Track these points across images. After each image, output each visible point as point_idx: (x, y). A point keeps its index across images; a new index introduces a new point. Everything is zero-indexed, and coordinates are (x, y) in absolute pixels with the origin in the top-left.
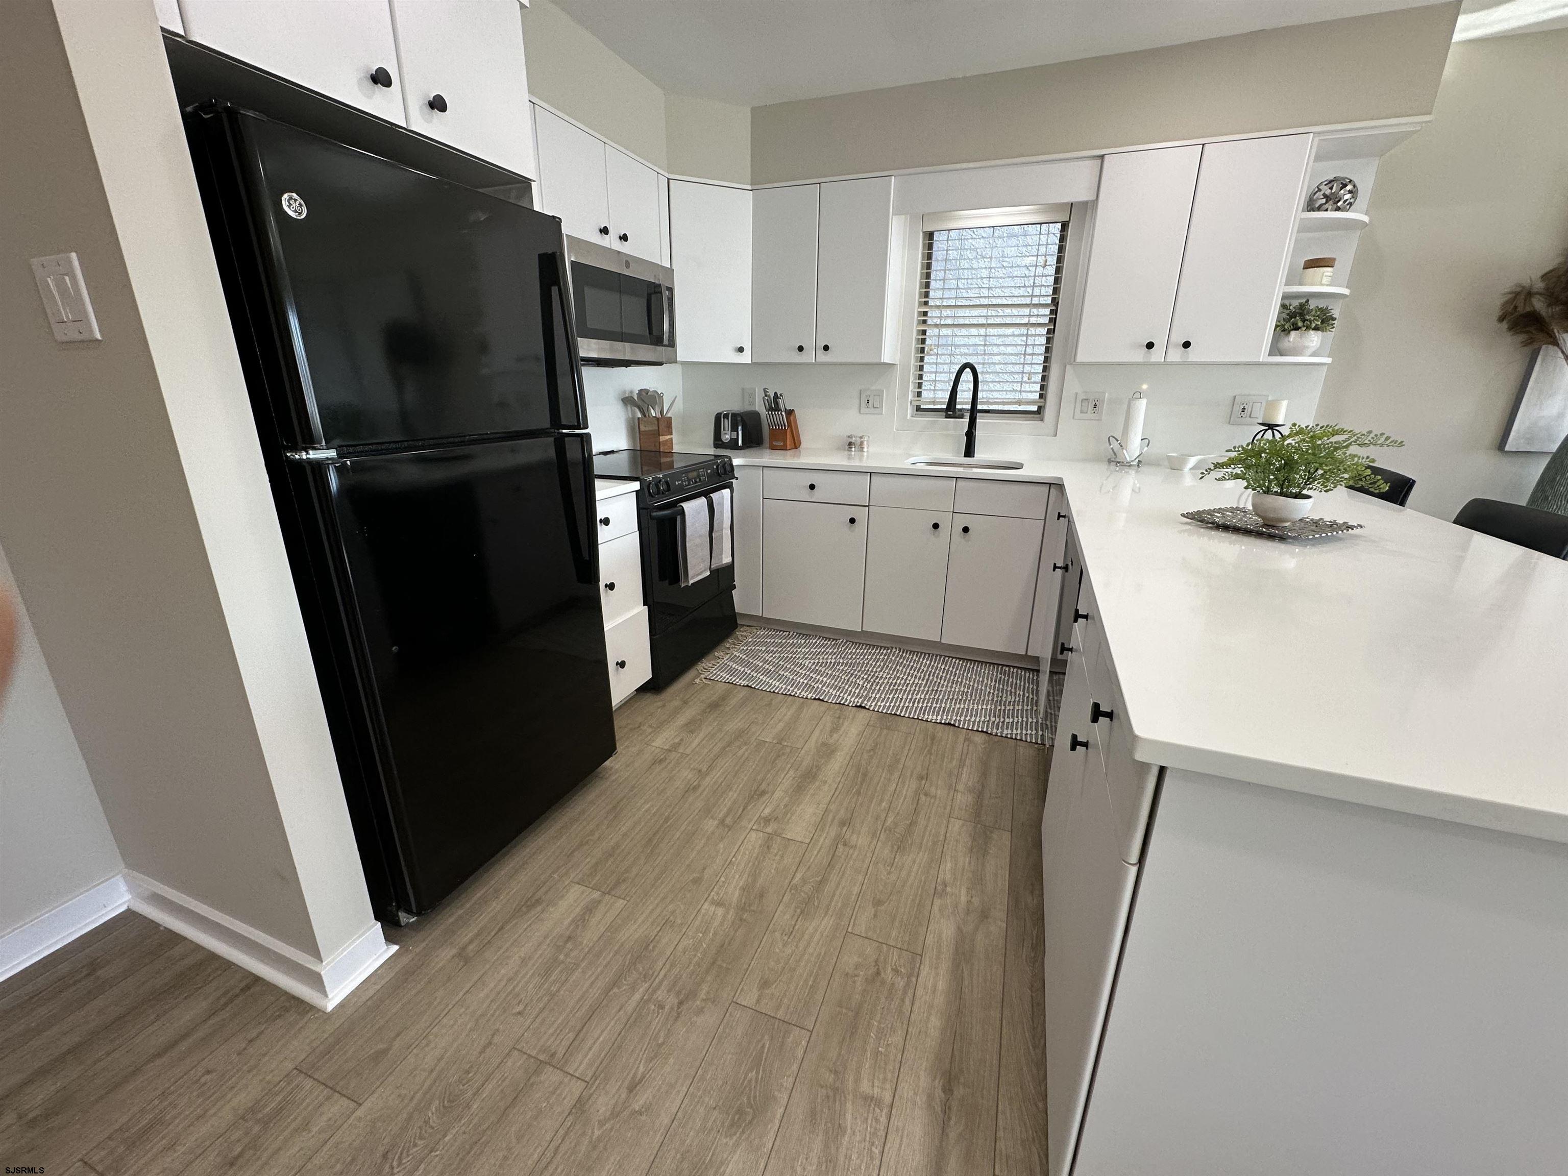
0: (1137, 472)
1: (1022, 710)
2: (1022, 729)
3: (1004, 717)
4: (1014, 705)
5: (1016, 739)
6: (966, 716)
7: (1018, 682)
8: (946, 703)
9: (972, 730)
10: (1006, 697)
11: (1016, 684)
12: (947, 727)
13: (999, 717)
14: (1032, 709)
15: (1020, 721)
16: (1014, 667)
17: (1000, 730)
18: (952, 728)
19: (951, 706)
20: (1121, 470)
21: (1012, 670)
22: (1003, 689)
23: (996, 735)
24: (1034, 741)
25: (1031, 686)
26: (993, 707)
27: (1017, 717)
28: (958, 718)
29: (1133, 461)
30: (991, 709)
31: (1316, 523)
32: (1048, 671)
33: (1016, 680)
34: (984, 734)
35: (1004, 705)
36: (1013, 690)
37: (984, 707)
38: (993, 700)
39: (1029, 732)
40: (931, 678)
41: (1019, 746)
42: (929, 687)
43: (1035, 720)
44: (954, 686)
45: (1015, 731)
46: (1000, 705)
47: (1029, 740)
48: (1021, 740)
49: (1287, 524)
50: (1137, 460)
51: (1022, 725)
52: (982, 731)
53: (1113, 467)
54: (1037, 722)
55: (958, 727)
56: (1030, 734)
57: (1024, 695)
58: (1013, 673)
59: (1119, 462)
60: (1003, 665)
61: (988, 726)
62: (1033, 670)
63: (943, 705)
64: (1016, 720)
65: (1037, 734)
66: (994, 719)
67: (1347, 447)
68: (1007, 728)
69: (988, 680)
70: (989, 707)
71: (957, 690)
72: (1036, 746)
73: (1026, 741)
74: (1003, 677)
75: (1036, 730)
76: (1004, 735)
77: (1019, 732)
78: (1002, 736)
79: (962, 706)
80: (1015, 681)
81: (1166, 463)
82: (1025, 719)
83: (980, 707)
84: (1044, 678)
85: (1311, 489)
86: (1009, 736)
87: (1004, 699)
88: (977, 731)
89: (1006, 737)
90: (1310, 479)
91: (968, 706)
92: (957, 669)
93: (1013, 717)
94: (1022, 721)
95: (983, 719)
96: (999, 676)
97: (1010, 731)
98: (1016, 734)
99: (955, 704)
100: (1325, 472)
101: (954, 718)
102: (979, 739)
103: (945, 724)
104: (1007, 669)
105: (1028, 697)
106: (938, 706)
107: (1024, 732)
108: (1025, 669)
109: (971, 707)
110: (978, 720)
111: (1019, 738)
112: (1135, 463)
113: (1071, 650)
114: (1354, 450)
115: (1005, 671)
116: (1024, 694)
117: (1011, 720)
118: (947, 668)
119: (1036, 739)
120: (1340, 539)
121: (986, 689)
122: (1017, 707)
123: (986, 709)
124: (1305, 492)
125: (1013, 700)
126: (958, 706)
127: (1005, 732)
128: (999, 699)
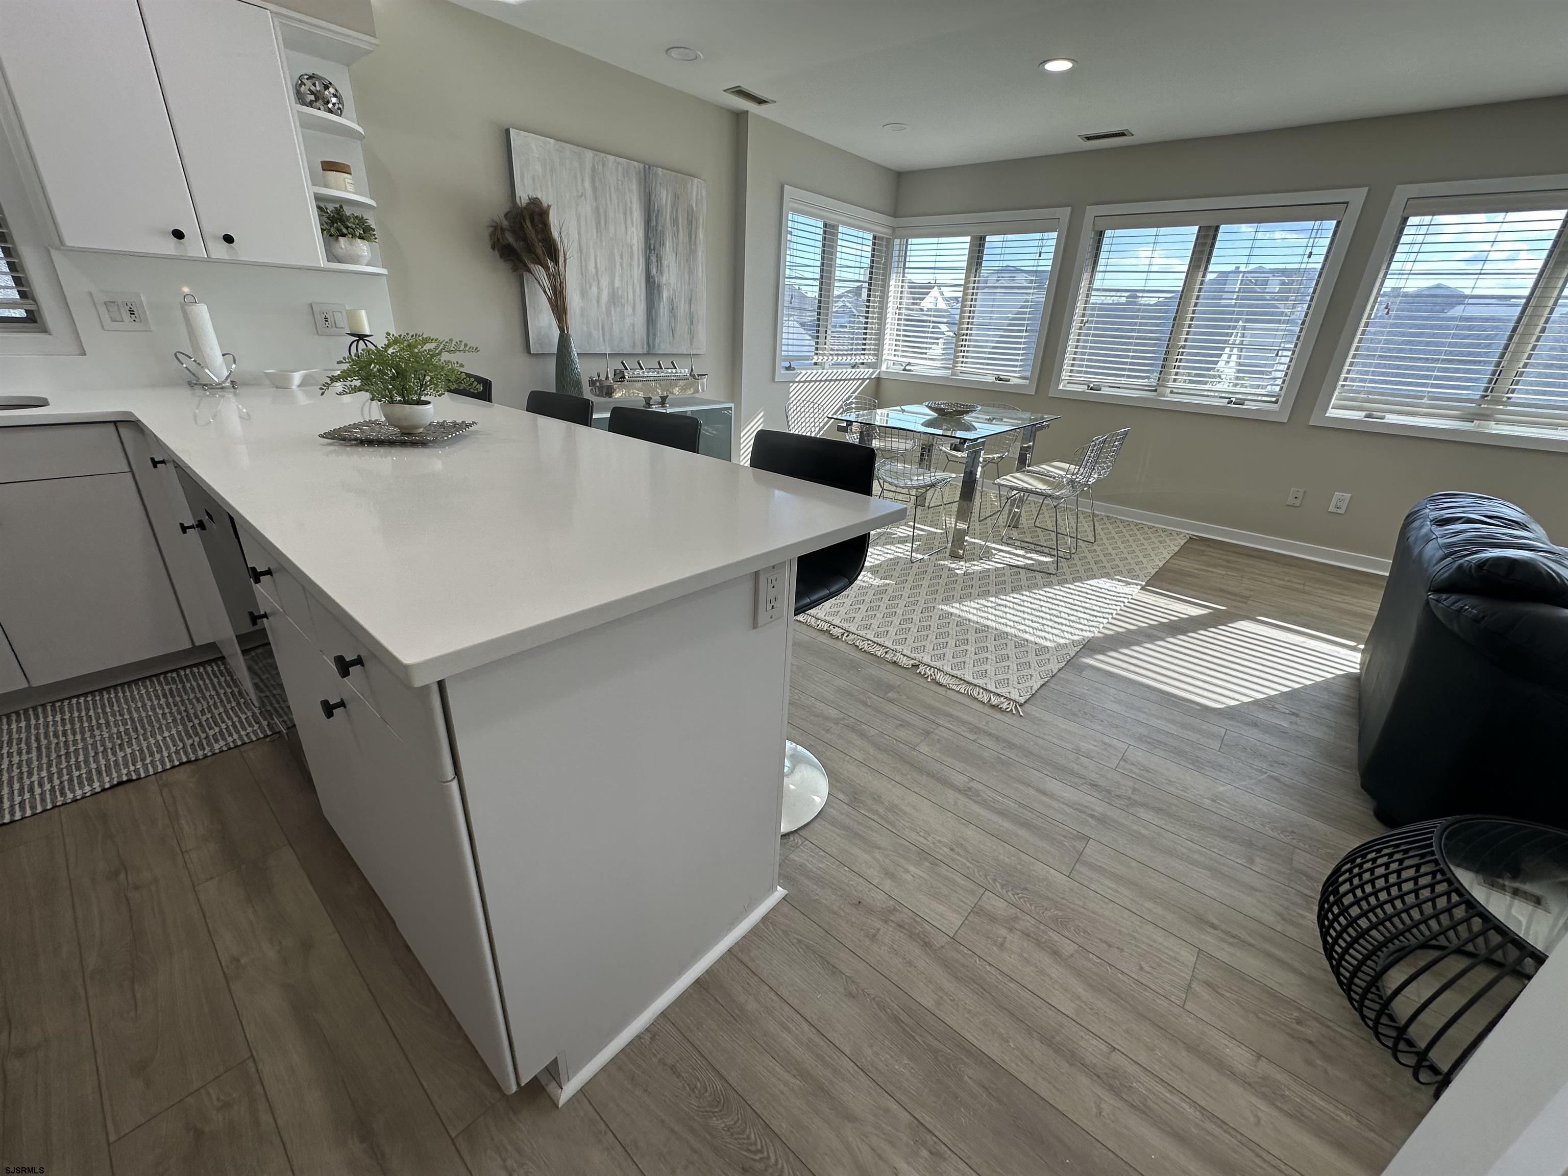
0: (235, 394)
1: (226, 711)
2: (238, 732)
3: (204, 731)
4: (210, 711)
5: (236, 746)
6: (143, 760)
7: (201, 682)
8: (96, 761)
9: (164, 770)
10: (194, 707)
11: (199, 686)
12: (120, 789)
13: (197, 734)
14: (238, 704)
15: (230, 723)
16: (184, 668)
17: (207, 749)
18: (128, 786)
19: (108, 760)
20: (214, 395)
21: (182, 673)
22: (182, 701)
23: (206, 757)
24: (261, 736)
25: (222, 679)
26: (180, 728)
27: (223, 722)
28: (132, 768)
29: (224, 382)
30: (179, 733)
31: (442, 425)
32: (239, 652)
33: (196, 680)
34: (187, 766)
35: (196, 717)
36: (199, 695)
37: (166, 734)
38: (174, 720)
39: (249, 730)
40: (44, 742)
41: (244, 751)
42: (48, 756)
43: (249, 714)
44: (97, 732)
45: (230, 739)
46: (190, 721)
47: (254, 739)
48: (244, 744)
49: (421, 430)
50: (229, 380)
51: (235, 727)
52: (182, 764)
53: (199, 391)
54: (254, 715)
55: (139, 779)
56: (252, 731)
57: (218, 694)
58: (186, 675)
59: (206, 385)
60: (165, 673)
61: (186, 753)
62: (214, 660)
63: (93, 766)
64: (223, 726)
65: (261, 727)
66: (191, 741)
67: (439, 354)
68: (217, 741)
69: (150, 699)
70: (174, 731)
71: (106, 735)
72: (268, 739)
73: (252, 741)
74: (174, 687)
75: (257, 723)
76: (217, 751)
77: (235, 736)
78: (214, 754)
79: (129, 751)
80: (194, 684)
81: (267, 382)
82: (235, 719)
83: (159, 738)
84: (239, 664)
85: (427, 394)
86: (225, 748)
87: (191, 711)
88: (173, 767)
89: (222, 751)
90: (423, 386)
91: (139, 744)
92: (88, 710)
93: (217, 724)
94: (233, 723)
95: (173, 749)
96: (166, 688)
97: (222, 743)
98: (234, 741)
99: (114, 754)
100: (432, 378)
101: (125, 771)
102: (182, 775)
103: (111, 787)
104: (174, 675)
105: (225, 693)
106: (84, 771)
107: (243, 733)
108: (202, 664)
109: (144, 744)
110: (166, 754)
111: (239, 743)
112: (227, 384)
113: (265, 616)
114: (445, 356)
115: (173, 678)
116: (217, 692)
117: (217, 729)
118: (67, 716)
119: (263, 731)
120: (466, 437)
121: (156, 714)
122: (216, 712)
123: (172, 737)
124: (423, 398)
125: (205, 706)
126: (120, 754)
127: (217, 747)
128: (184, 714)
